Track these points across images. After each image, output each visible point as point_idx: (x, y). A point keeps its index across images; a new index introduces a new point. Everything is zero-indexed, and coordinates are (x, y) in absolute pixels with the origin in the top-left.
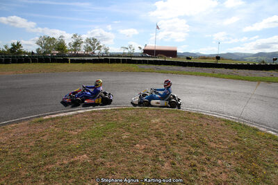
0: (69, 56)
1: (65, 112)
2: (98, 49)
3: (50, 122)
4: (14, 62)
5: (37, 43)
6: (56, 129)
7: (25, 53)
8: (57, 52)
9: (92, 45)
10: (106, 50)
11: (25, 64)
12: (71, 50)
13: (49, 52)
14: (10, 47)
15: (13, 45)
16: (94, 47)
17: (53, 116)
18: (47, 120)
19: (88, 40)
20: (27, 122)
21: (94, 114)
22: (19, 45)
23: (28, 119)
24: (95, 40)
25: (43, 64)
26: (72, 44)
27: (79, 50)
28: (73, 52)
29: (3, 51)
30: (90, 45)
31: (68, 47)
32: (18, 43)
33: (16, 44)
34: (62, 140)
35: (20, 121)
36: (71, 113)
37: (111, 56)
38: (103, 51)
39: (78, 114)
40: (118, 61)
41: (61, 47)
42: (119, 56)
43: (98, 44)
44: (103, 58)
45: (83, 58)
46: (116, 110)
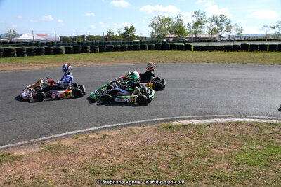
0: (189, 41)
1: (198, 119)
2: (227, 30)
3: (182, 129)
4: (130, 49)
5: (151, 26)
6: (193, 142)
7: (138, 38)
8: (173, 36)
9: (219, 25)
10: (239, 31)
11: (141, 52)
12: (189, 33)
13: (164, 36)
14: (123, 31)
15: (126, 29)
16: (222, 29)
17: (185, 122)
18: (177, 127)
19: (214, 19)
20: (153, 126)
21: (241, 127)
22: (132, 29)
23: (154, 122)
24: (223, 18)
25: (160, 51)
26: (192, 24)
27: (201, 32)
28: (194, 36)
29: (116, 36)
30: (215, 25)
31: (187, 30)
32: (131, 27)
33: (129, 28)
34: (205, 160)
35: (146, 124)
36: (207, 121)
37: (247, 40)
38: (233, 33)
39: (217, 124)
40: (263, 48)
41: (179, 29)
42: (260, 40)
43: (228, 23)
44: (239, 44)
45: (210, 44)
46: (275, 124)
